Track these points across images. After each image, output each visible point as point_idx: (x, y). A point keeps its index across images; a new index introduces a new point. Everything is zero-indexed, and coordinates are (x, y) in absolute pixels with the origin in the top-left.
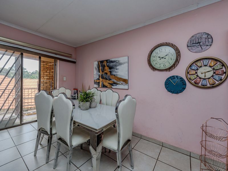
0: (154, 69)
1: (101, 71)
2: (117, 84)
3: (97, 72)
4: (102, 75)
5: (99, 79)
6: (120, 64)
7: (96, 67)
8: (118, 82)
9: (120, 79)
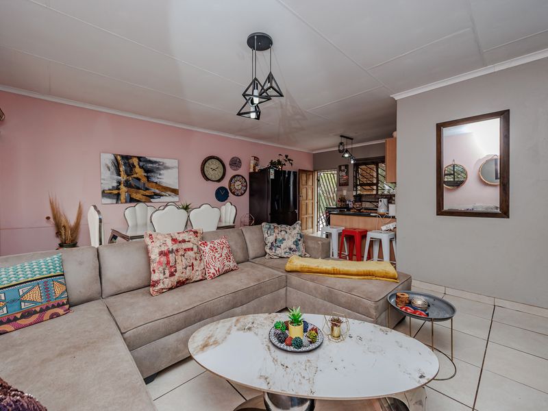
0: (207, 179)
1: (122, 173)
2: (162, 196)
3: (112, 173)
4: (127, 181)
5: (118, 188)
6: (166, 168)
7: (110, 165)
8: (163, 193)
9: (166, 189)
